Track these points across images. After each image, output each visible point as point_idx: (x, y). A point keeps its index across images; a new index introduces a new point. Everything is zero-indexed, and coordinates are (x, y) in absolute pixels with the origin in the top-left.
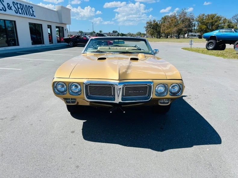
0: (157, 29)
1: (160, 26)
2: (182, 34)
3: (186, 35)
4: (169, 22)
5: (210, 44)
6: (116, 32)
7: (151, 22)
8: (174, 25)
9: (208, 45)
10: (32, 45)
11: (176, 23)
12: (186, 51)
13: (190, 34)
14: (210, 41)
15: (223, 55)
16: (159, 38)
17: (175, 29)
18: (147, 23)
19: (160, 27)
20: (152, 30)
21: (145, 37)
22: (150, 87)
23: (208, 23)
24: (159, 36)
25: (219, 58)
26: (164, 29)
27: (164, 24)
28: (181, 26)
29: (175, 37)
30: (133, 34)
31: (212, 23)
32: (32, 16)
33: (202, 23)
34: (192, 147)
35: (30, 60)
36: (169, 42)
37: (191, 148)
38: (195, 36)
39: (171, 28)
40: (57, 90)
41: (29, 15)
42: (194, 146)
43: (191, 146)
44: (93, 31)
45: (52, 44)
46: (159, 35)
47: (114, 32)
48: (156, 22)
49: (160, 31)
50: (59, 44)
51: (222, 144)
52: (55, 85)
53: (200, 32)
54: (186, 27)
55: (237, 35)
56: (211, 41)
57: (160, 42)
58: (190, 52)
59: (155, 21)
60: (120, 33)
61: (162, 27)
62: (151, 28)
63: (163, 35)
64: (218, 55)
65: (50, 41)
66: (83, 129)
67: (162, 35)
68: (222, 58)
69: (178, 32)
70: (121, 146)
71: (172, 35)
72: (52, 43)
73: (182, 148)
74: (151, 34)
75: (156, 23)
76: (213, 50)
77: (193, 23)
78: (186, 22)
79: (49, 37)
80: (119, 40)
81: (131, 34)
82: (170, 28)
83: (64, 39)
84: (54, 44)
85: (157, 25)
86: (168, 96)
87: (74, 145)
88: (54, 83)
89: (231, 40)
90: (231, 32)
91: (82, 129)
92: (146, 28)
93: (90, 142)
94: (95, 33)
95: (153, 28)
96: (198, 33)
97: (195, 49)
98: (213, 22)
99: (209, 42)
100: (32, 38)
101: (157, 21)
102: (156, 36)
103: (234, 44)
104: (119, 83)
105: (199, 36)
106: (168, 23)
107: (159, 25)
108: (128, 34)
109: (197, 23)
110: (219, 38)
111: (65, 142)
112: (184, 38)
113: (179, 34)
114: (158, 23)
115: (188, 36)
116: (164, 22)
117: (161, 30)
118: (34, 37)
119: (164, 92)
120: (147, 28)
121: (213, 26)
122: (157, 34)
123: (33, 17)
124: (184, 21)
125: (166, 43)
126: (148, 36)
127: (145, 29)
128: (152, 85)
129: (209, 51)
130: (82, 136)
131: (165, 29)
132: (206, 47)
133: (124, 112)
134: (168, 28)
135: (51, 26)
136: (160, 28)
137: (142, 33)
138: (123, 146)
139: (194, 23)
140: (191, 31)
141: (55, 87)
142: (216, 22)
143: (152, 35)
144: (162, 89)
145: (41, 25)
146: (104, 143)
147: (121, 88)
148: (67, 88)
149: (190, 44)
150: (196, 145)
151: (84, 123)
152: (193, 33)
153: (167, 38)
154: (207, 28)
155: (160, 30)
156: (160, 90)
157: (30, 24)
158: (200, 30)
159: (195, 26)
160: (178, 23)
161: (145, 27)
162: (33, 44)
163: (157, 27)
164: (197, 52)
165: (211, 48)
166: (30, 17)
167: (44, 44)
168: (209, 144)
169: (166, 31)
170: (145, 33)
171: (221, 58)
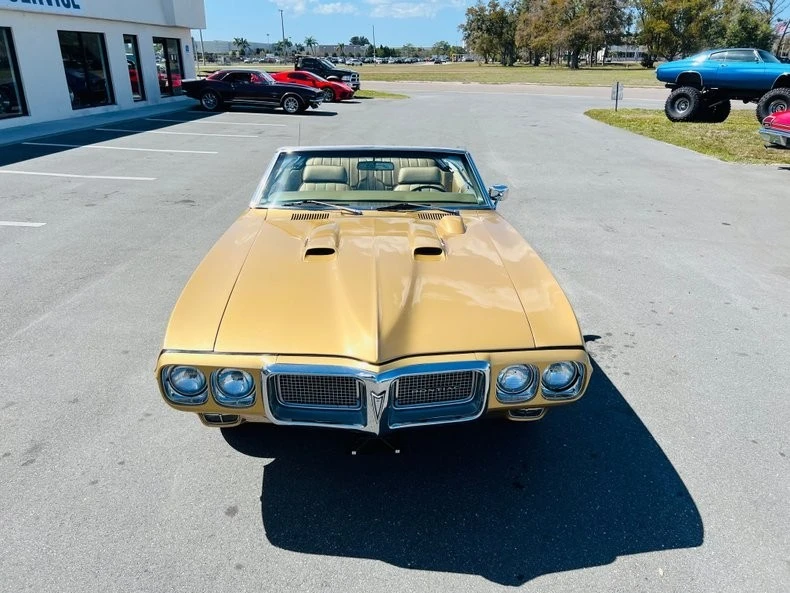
0: (502, 33)
1: (514, 22)
2: (587, 50)
3: (601, 54)
4: (542, 8)
5: (677, 102)
6: (364, 41)
7: (482, 10)
8: (561, 20)
9: (672, 104)
10: (74, 109)
11: (566, 12)
12: (601, 125)
13: (615, 49)
14: (678, 91)
15: (719, 149)
16: (511, 65)
17: (563, 35)
18: (470, 11)
19: (512, 26)
20: (486, 35)
21: (464, 59)
22: (481, 377)
23: (675, 12)
24: (508, 59)
25: (705, 157)
26: (525, 33)
27: (528, 15)
28: (586, 22)
29: (565, 60)
30: (420, 50)
31: (687, 11)
32: (68, 6)
33: (653, 13)
34: (613, 564)
35: (69, 180)
36: (541, 82)
37: (609, 566)
38: (631, 55)
39: (551, 33)
40: (177, 389)
41: (58, 5)
42: (620, 559)
43: (609, 560)
44: (282, 40)
45: (142, 104)
46: (511, 53)
47: (355, 41)
48: (498, 9)
49: (514, 42)
50: (168, 100)
51: (705, 544)
52: (166, 376)
53: (649, 43)
54: (600, 29)
55: (767, 71)
56: (682, 90)
57: (512, 85)
58: (613, 130)
59: (497, 5)
60: (378, 46)
61: (520, 25)
62: (481, 30)
63: (523, 53)
64: (704, 147)
65: (135, 91)
66: (265, 499)
67: (521, 54)
68: (716, 159)
69: (573, 45)
70: (389, 565)
71: (555, 55)
72: (144, 98)
73: (582, 567)
74: (482, 49)
75: (497, 13)
76: (687, 121)
77: (624, 14)
78: (602, 10)
79: (132, 75)
80: (377, 160)
81: (413, 49)
82: (547, 30)
83: (185, 85)
84: (149, 103)
85: (502, 18)
86: (539, 400)
87: (239, 567)
88: (163, 370)
89: (749, 89)
90: (751, 59)
91: (262, 498)
92: (466, 30)
93: (290, 552)
94: (289, 44)
95: (488, 30)
96: (641, 47)
97: (628, 117)
98: (690, 9)
99: (675, 93)
100: (73, 83)
101: (502, 5)
102: (498, 57)
103: (757, 102)
104: (380, 376)
105: (643, 55)
106: (541, 13)
107: (510, 20)
108: (405, 48)
109: (636, 13)
110: (710, 81)
111: (210, 557)
112: (594, 62)
113: (577, 52)
114: (507, 10)
115: (606, 55)
116: (528, 9)
117: (517, 37)
118: (78, 79)
119: (523, 386)
120: (469, 29)
121: (690, 23)
122: (503, 49)
123: (72, 10)
124: (594, 7)
125: (533, 86)
126: (471, 57)
127: (461, 34)
128: (487, 370)
129: (676, 124)
130: (262, 527)
131: (529, 35)
132: (666, 111)
133: (398, 451)
134: (541, 30)
135: (135, 37)
136: (515, 29)
137: (452, 45)
138: (396, 567)
139: (627, 11)
140: (616, 40)
141: (168, 380)
142: (700, 9)
143: (486, 52)
144: (518, 378)
145: (102, 36)
146: (335, 557)
147: (384, 392)
148: (208, 383)
149: (613, 99)
150: (623, 554)
151: (266, 468)
152: (623, 49)
153: (537, 63)
154: (672, 29)
155: (513, 37)
156: (513, 380)
157: (61, 34)
158: (649, 36)
159: (629, 24)
160: (574, 13)
161: (462, 26)
162: (76, 105)
163: (502, 28)
164: (635, 130)
165: (680, 113)
166: (63, 10)
167: (113, 102)
168: (664, 549)
169: (535, 42)
170: (463, 45)
171: (714, 159)
